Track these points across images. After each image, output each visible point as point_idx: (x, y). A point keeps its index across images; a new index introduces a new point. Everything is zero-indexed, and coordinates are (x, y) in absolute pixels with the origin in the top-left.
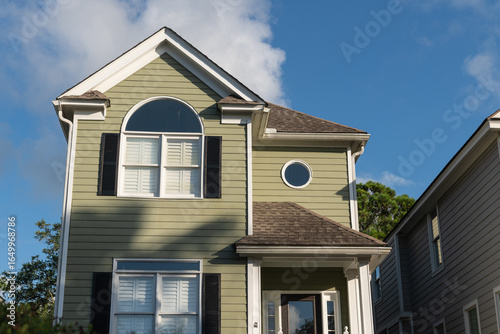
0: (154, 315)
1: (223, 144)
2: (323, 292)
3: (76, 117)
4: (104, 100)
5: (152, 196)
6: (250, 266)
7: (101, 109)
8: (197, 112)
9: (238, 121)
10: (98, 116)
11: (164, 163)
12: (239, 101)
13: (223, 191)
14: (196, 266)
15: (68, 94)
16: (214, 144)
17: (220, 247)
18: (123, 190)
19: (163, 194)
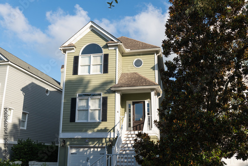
0: (88, 110)
1: (109, 56)
2: (145, 101)
3: (67, 52)
4: (73, 46)
5: (88, 74)
6: (116, 94)
7: (74, 49)
8: (101, 47)
9: (114, 48)
10: (73, 51)
11: (91, 64)
12: (113, 42)
13: (109, 71)
14: (100, 95)
15: (63, 45)
16: (106, 56)
17: (108, 89)
18: (80, 73)
19: (91, 73)
